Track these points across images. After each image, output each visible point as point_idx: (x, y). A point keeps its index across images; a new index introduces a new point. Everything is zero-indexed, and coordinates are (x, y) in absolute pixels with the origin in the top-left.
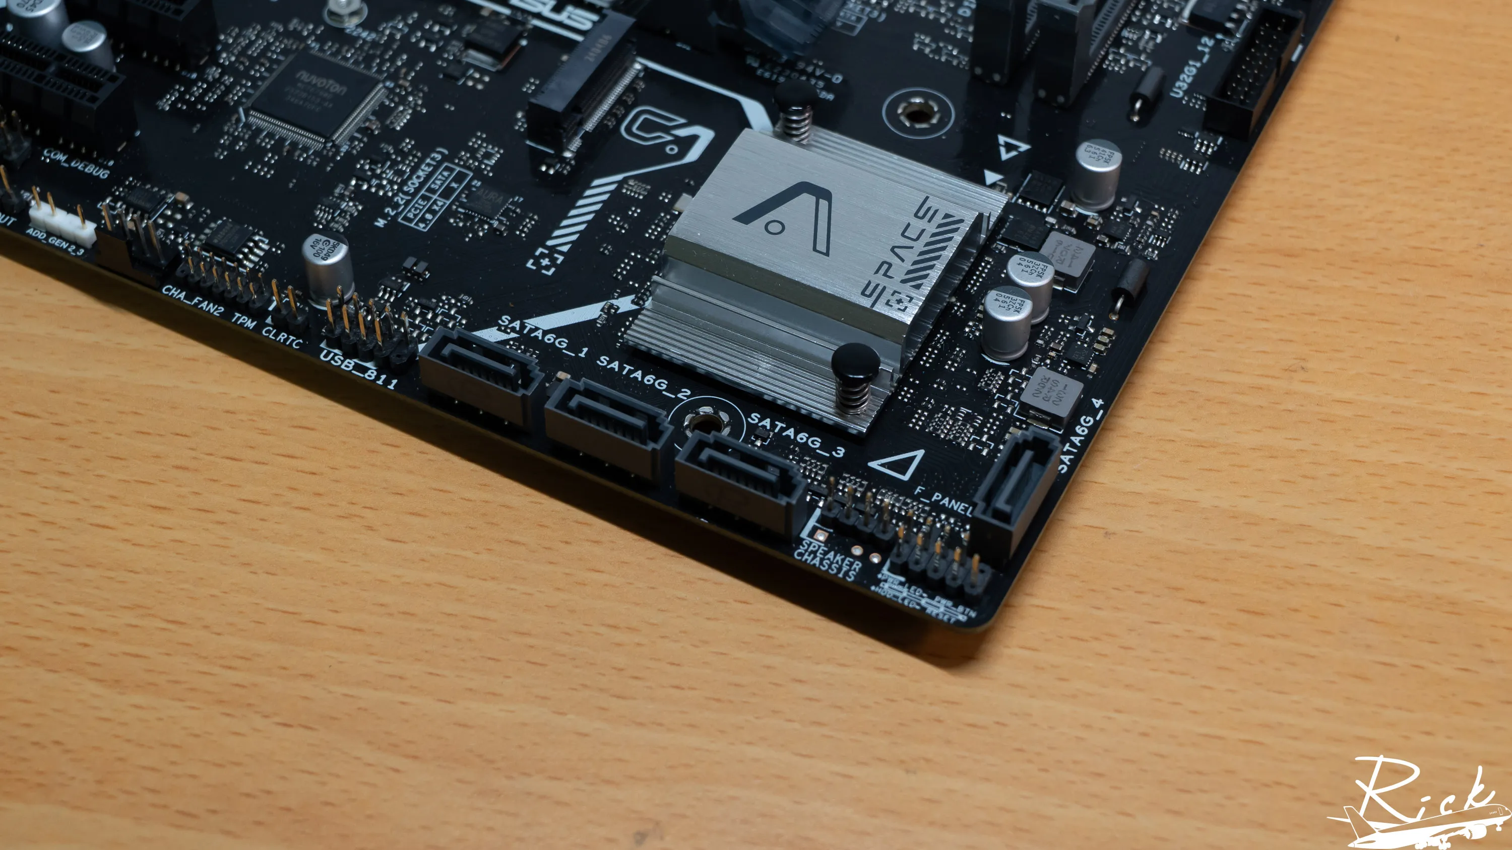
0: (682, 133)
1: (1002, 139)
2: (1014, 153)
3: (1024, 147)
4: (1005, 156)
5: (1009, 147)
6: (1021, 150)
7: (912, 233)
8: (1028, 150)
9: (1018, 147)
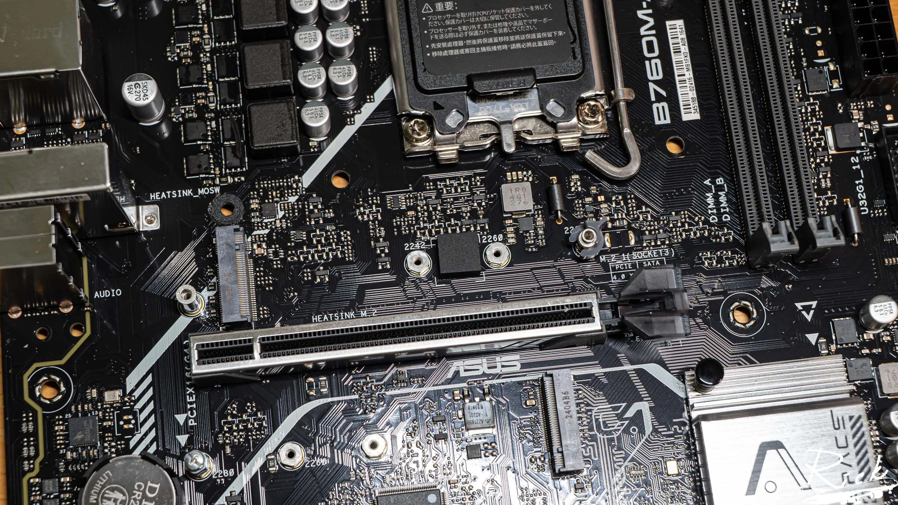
0: (630, 414)
1: (799, 305)
2: (812, 312)
3: (814, 304)
4: (809, 317)
5: (807, 309)
6: (814, 307)
7: (842, 443)
8: (817, 304)
9: (812, 305)
